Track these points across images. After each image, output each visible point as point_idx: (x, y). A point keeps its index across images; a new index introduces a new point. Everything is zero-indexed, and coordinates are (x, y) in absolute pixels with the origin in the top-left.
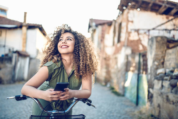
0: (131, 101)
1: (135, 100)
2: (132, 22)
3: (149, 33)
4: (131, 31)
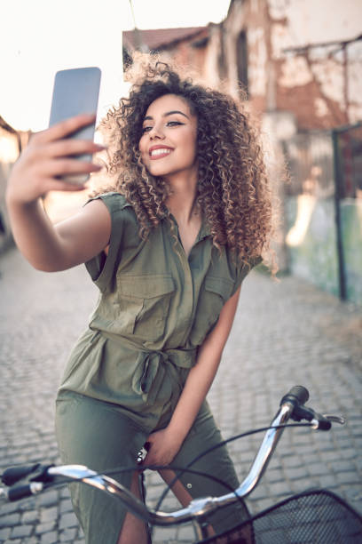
0: (320, 289)
1: (333, 283)
2: (284, 22)
3: (345, 55)
4: (283, 55)
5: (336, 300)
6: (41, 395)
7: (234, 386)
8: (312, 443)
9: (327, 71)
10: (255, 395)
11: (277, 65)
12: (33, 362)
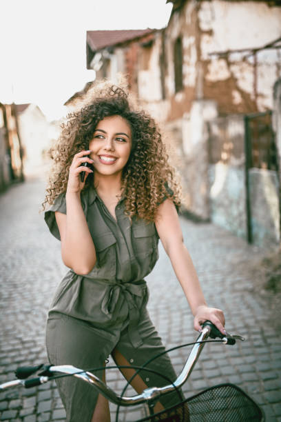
0: (234, 234)
1: (242, 231)
2: (210, 33)
3: (255, 59)
4: (209, 58)
5: (244, 243)
6: (22, 312)
7: (168, 308)
8: (224, 351)
9: (241, 71)
10: (183, 315)
11: (204, 64)
12: (15, 286)
